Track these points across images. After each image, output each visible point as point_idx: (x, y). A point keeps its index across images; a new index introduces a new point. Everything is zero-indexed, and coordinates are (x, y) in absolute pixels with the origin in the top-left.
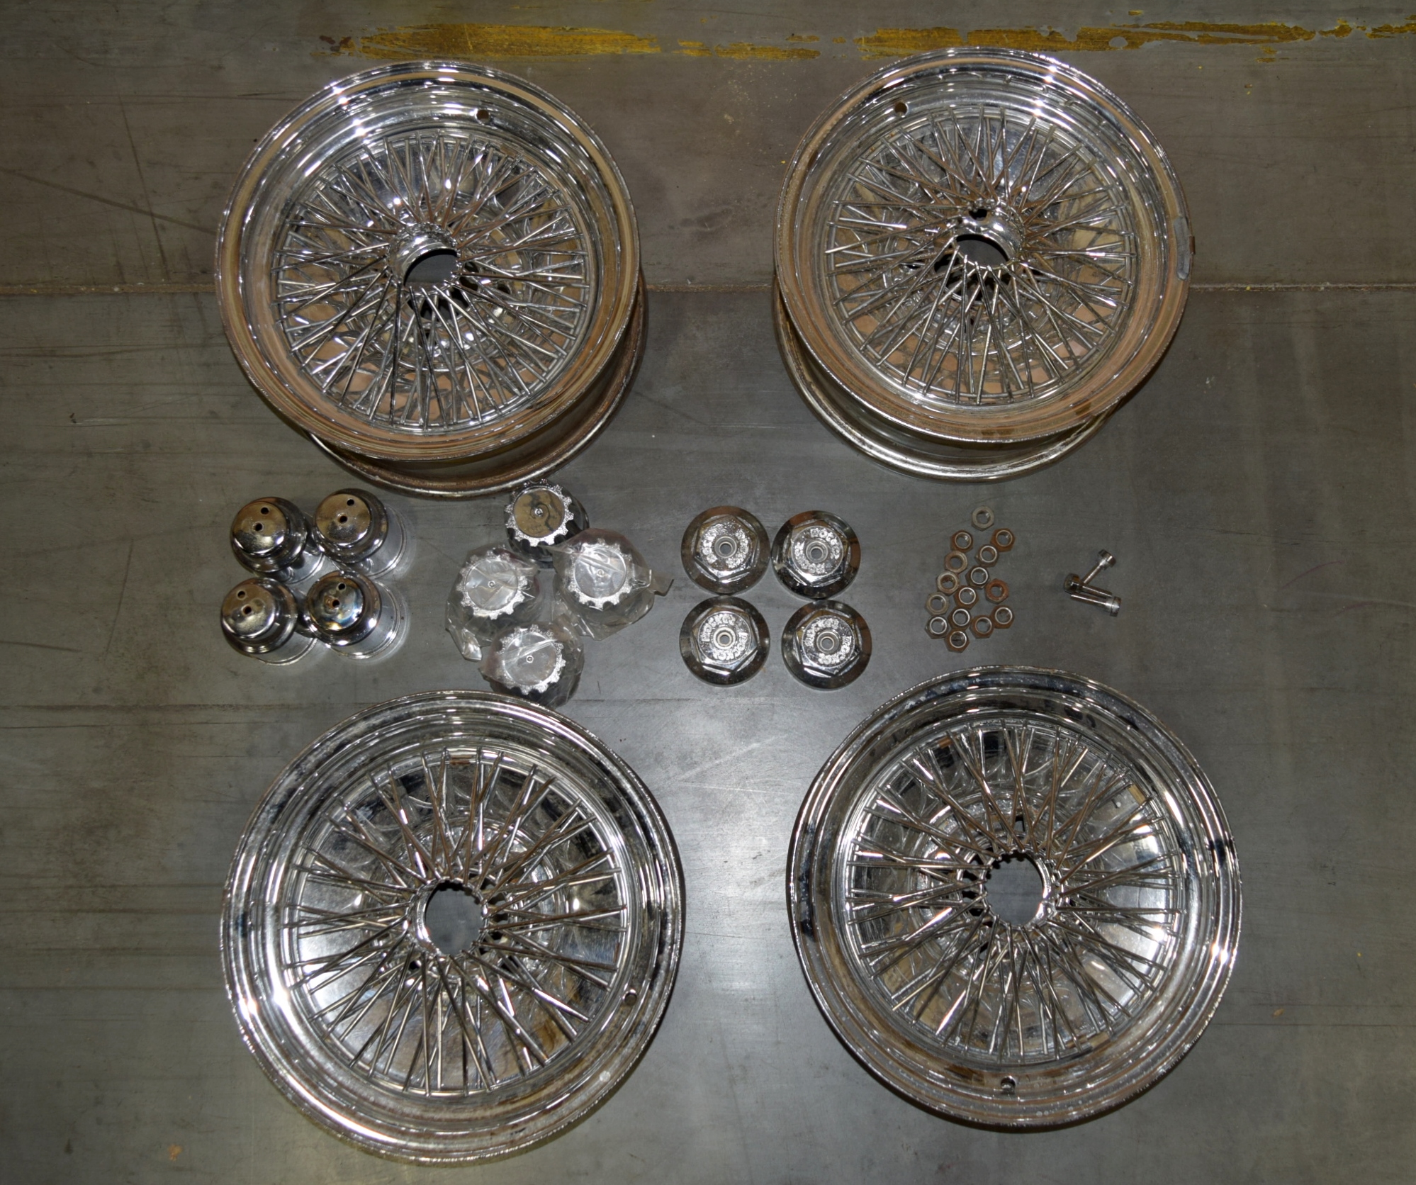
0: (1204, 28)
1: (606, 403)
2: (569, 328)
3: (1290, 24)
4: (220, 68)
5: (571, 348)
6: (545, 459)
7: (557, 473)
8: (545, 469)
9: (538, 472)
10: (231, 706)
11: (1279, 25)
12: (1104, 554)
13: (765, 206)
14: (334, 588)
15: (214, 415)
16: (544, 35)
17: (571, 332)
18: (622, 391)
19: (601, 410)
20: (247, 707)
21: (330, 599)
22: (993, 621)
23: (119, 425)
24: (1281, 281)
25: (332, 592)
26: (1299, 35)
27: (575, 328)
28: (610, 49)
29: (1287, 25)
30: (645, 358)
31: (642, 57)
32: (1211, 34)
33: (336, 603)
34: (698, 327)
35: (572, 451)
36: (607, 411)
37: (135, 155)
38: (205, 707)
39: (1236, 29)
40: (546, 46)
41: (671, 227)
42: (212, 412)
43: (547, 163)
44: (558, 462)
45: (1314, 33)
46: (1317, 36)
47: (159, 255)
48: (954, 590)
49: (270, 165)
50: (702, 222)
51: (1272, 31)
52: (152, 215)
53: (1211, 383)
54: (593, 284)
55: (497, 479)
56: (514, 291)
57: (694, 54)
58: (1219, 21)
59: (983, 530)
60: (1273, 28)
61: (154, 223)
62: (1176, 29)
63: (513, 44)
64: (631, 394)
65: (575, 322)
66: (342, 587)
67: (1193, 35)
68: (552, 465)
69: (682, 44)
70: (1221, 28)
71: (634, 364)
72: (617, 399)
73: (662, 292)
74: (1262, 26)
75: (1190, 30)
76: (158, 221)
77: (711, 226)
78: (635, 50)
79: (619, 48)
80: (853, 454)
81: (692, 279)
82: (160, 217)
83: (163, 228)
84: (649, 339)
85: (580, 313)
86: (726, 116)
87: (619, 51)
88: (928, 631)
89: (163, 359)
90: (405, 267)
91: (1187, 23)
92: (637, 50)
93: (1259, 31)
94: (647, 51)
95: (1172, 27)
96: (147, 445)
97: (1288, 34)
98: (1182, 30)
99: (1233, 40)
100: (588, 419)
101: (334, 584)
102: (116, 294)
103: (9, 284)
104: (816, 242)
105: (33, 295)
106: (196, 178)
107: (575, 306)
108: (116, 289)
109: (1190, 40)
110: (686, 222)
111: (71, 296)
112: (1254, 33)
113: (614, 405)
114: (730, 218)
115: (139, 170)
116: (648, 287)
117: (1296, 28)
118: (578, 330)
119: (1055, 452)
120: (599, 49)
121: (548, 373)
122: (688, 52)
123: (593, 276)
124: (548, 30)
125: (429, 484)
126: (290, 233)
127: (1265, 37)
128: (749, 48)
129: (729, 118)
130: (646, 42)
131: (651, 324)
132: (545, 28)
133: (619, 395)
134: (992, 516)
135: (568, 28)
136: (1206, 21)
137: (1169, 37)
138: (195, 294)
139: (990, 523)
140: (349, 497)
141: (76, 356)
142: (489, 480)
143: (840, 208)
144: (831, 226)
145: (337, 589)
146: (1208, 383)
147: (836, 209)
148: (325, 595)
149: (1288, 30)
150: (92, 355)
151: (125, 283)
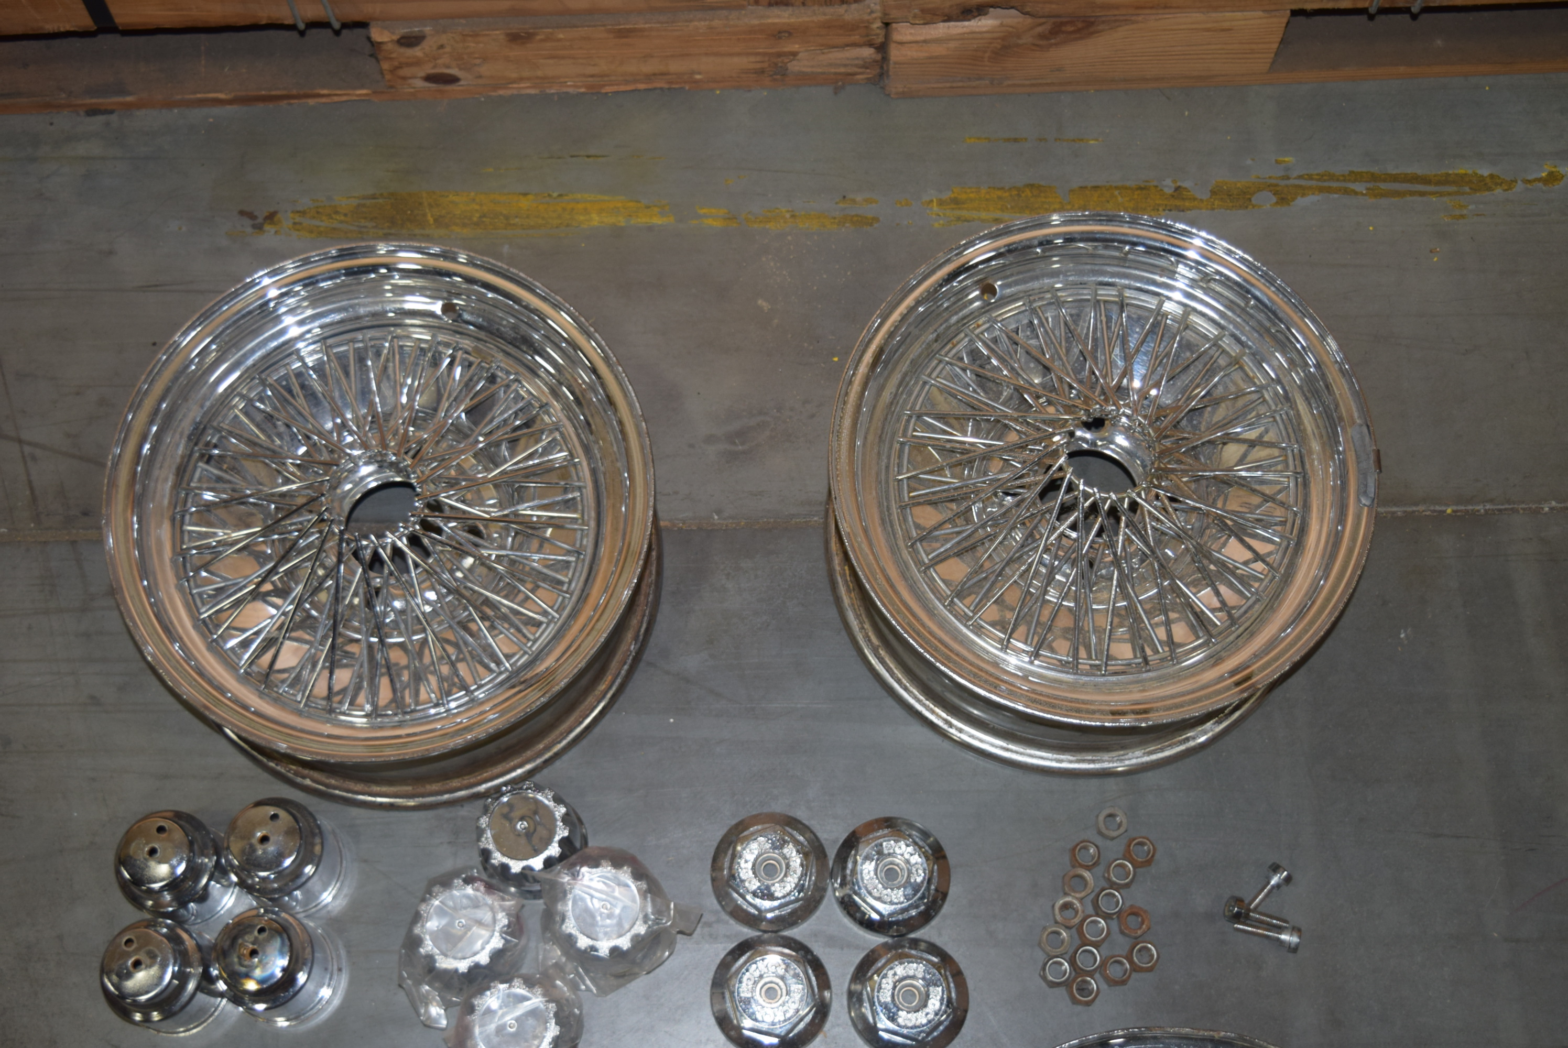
0: (1374, 178)
1: (609, 678)
2: (561, 583)
3: (1485, 172)
4: (111, 253)
5: (564, 609)
6: (529, 753)
7: (545, 772)
8: (528, 767)
9: (519, 771)
11: (1470, 172)
12: (1276, 869)
13: (813, 416)
14: (251, 932)
15: (94, 700)
16: (525, 203)
17: (565, 588)
18: (629, 661)
19: (602, 687)
21: (246, 948)
22: (1131, 962)
24: (1491, 501)
25: (249, 938)
26: (1496, 184)
27: (570, 583)
28: (610, 220)
29: (1480, 172)
30: (659, 617)
31: (650, 228)
32: (1383, 186)
33: (254, 953)
34: (728, 575)
35: (564, 743)
36: (610, 688)
39: (1415, 179)
40: (528, 217)
41: (691, 446)
42: (92, 697)
43: (533, 370)
44: (547, 756)
45: (1516, 181)
46: (1519, 186)
47: (28, 492)
48: (1077, 920)
49: (175, 379)
50: (731, 438)
51: (1460, 180)
52: (20, 441)
53: (1406, 636)
54: (593, 524)
55: (466, 780)
56: (489, 536)
57: (717, 224)
58: (1392, 170)
59: (1113, 839)
60: (1463, 176)
61: (22, 452)
62: (1338, 180)
63: (484, 216)
64: (642, 665)
65: (570, 575)
66: (261, 930)
67: (1360, 187)
68: (539, 761)
69: (701, 213)
70: (1395, 178)
71: (644, 626)
72: (623, 672)
73: (680, 529)
74: (1448, 175)
75: (1355, 181)
76: (27, 449)
77: (742, 444)
78: (642, 220)
79: (621, 219)
80: (937, 739)
81: (718, 512)
82: (30, 444)
83: (34, 458)
84: (663, 593)
85: (576, 562)
86: (760, 302)
87: (621, 221)
88: (1044, 978)
89: (30, 628)
90: (347, 506)
91: (1352, 172)
92: (644, 220)
93: (1445, 180)
94: (657, 221)
95: (1332, 177)
97: (1482, 184)
98: (1344, 181)
99: (1412, 193)
100: (585, 699)
101: (252, 927)
104: (884, 464)
106: (78, 394)
107: (568, 553)
109: (1356, 193)
110: (710, 439)
112: (1439, 183)
113: (619, 681)
114: (767, 433)
115: (5, 385)
116: (662, 524)
117: (1492, 176)
118: (573, 585)
119: (1205, 733)
120: (596, 220)
121: (535, 641)
122: (710, 222)
123: (593, 514)
124: (530, 197)
125: (376, 789)
126: (200, 464)
127: (1453, 189)
128: (788, 215)
129: (764, 304)
131: (667, 573)
132: (525, 194)
133: (626, 667)
134: (1125, 821)
135: (555, 195)
136: (1375, 169)
137: (1329, 190)
138: (73, 543)
139: (1122, 830)
140: (272, 811)
142: (455, 783)
143: (913, 420)
144: (902, 444)
145: (256, 933)
146: (1402, 636)
147: (908, 421)
148: (240, 941)
149: (1482, 179)
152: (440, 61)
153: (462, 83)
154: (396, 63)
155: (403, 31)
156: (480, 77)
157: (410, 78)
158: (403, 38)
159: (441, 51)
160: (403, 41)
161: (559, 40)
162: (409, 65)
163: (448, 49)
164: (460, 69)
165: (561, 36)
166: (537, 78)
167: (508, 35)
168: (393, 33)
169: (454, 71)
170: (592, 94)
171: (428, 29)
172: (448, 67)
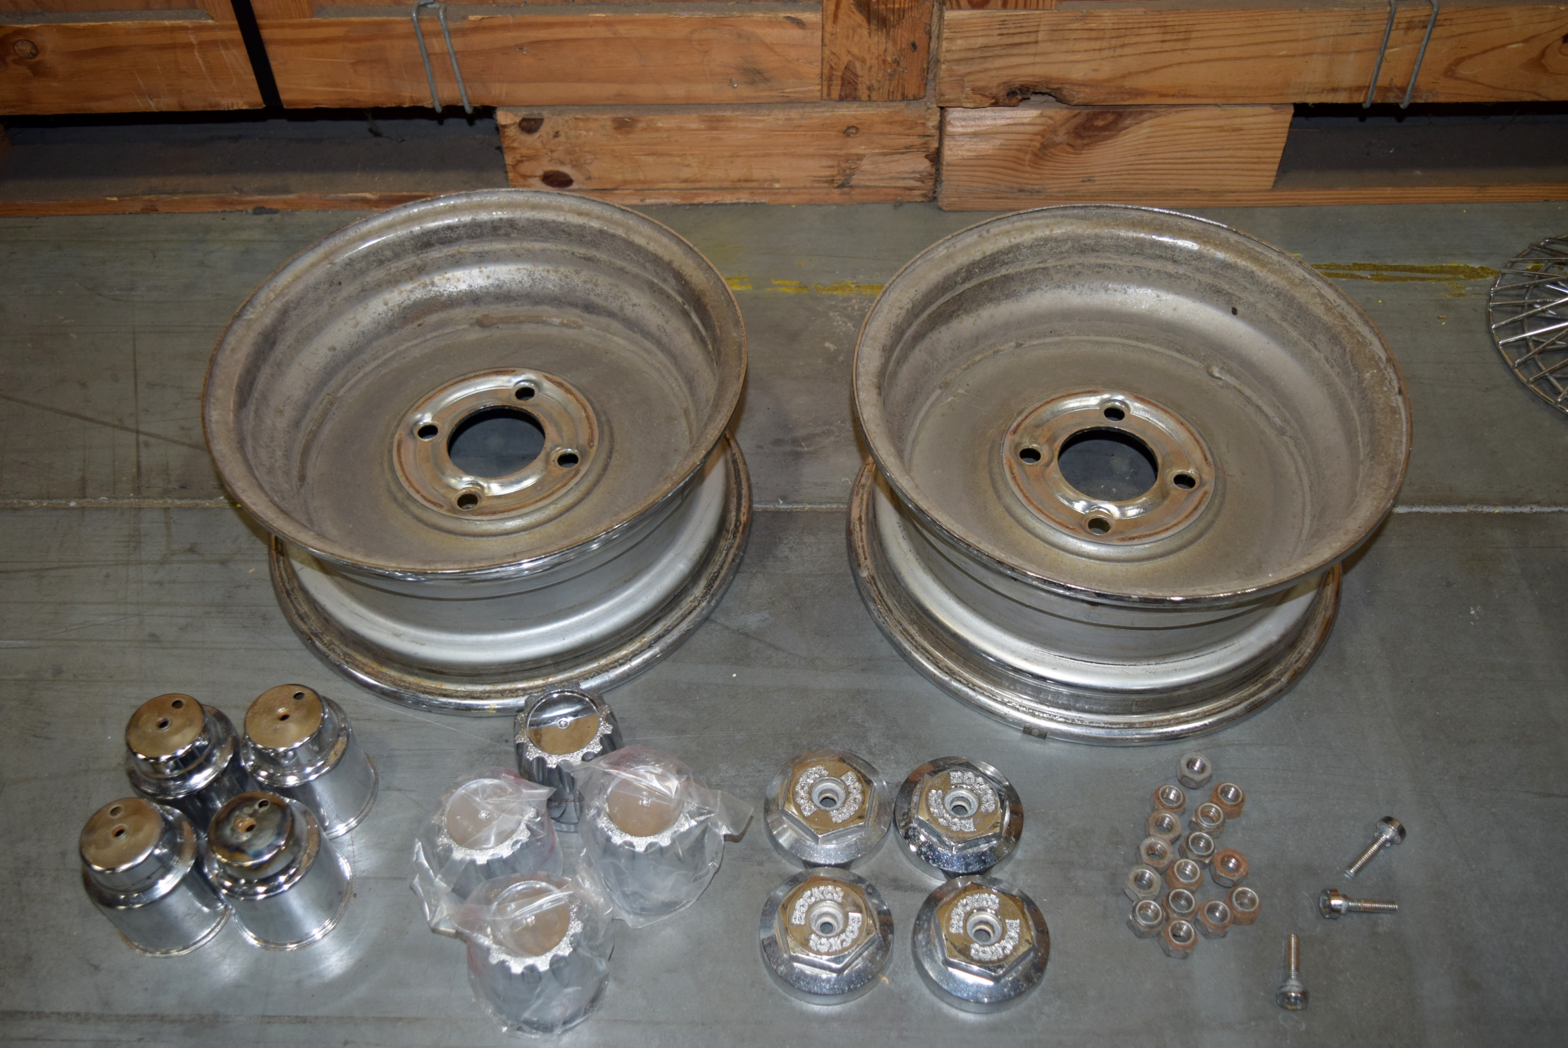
0: (1376, 268)
3: (1476, 265)
10: (78, 1015)
11: (1462, 265)
14: (251, 806)
15: (154, 638)
20: (101, 1018)
22: (1231, 906)
23: (30, 648)
24: (1538, 503)
25: (248, 811)
26: (1488, 274)
29: (1471, 265)
32: (1385, 273)
33: (250, 827)
37: (136, 378)
38: (40, 1015)
39: (1412, 269)
41: (760, 447)
42: (153, 635)
47: (134, 470)
48: (1166, 863)
50: (797, 442)
51: (1455, 270)
52: (138, 432)
53: (1477, 612)
57: (790, 291)
58: (1390, 262)
60: (1456, 268)
61: (137, 440)
62: (1344, 269)
66: (263, 804)
67: (1364, 274)
69: (776, 283)
70: (1395, 269)
74: (1442, 267)
75: (1360, 270)
76: (142, 438)
77: (808, 446)
81: (784, 498)
82: (146, 434)
83: (147, 445)
86: (827, 344)
89: (107, 576)
91: (1355, 264)
93: (1441, 270)
94: (737, 288)
95: (1339, 267)
96: (58, 671)
97: (1474, 273)
98: (1350, 269)
99: (1412, 279)
101: (254, 801)
102: (73, 508)
108: (73, 504)
109: (1362, 278)
110: (778, 442)
111: (15, 510)
112: (1434, 272)
114: (832, 439)
115: (136, 391)
117: (1482, 268)
122: (783, 289)
127: (1450, 276)
128: (853, 286)
129: (831, 346)
130: (736, 281)
136: (1377, 262)
137: (1337, 275)
138: (167, 510)
145: (256, 806)
146: (1473, 612)
148: (237, 813)
149: (1473, 269)
150: (22, 571)
151: (86, 497)
152: (555, 155)
153: (574, 186)
154: (518, 157)
155: (524, 113)
156: (589, 178)
157: (530, 177)
158: (524, 120)
159: (557, 140)
160: (524, 124)
161: (658, 130)
162: (530, 158)
163: (562, 139)
164: (574, 166)
165: (660, 124)
166: (639, 181)
167: (615, 120)
168: (516, 115)
169: (567, 170)
170: (685, 205)
171: (545, 114)
172: (562, 163)
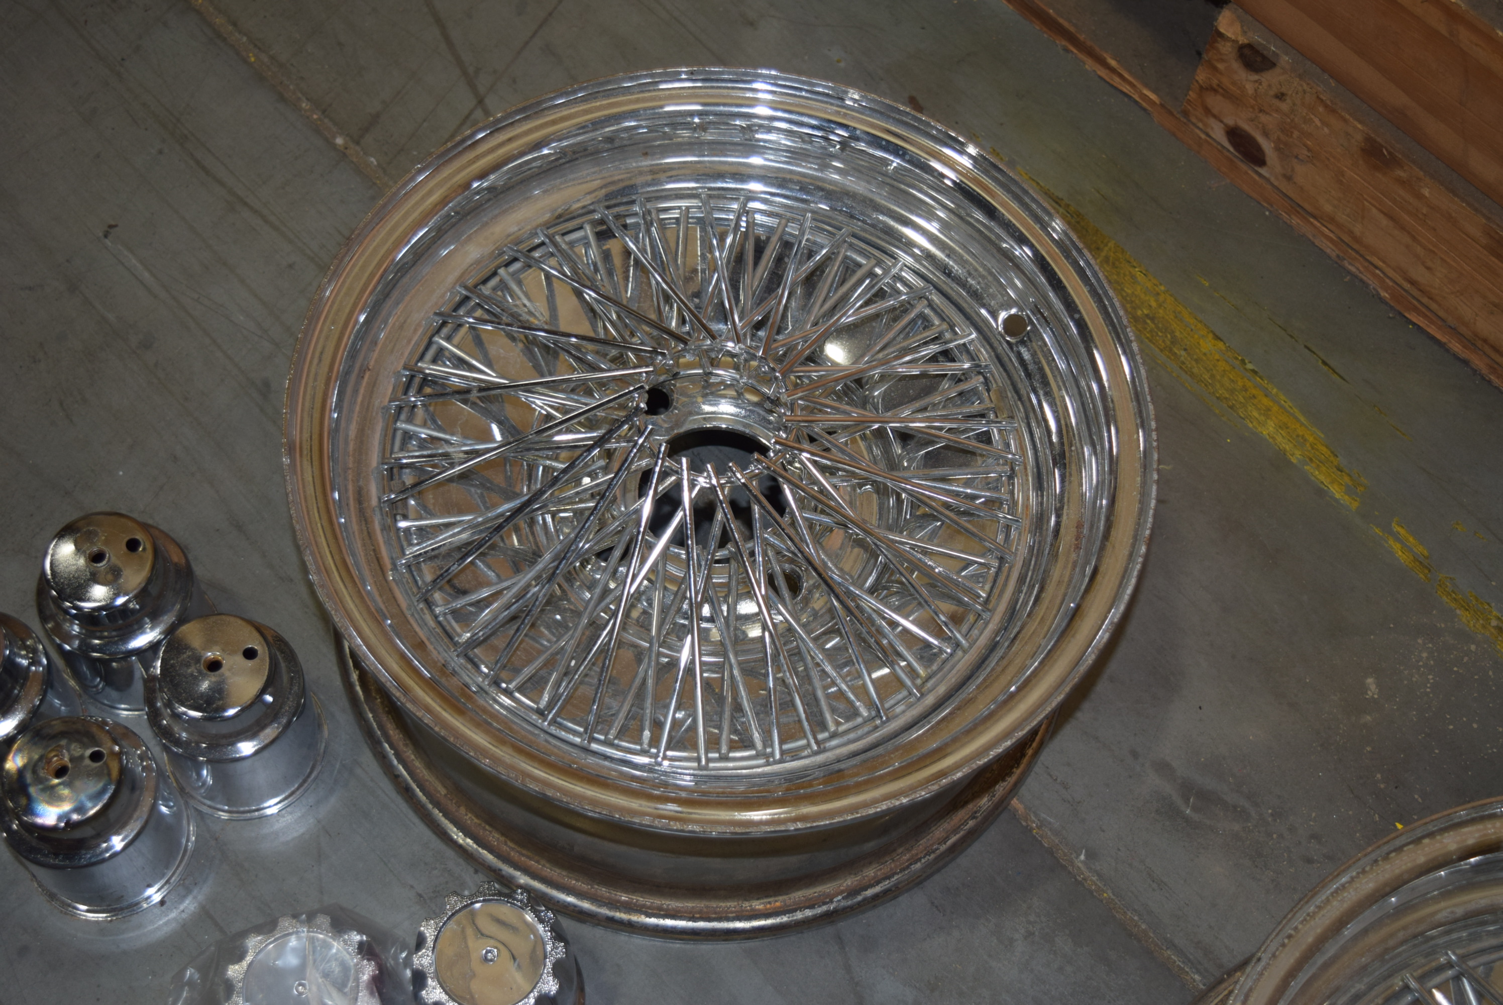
1: (778, 902)
2: (823, 726)
4: (751, 24)
5: (796, 758)
6: (603, 891)
7: (599, 932)
8: (586, 905)
9: (570, 899)
13: (1309, 861)
14: (85, 746)
16: (1208, 345)
17: (820, 736)
18: (819, 910)
19: (758, 905)
21: (60, 755)
23: (148, 289)
25: (76, 750)
27: (834, 736)
28: (1283, 442)
30: (904, 899)
31: (1321, 492)
33: (61, 772)
34: (1030, 934)
35: (653, 921)
36: (767, 916)
37: (541, 26)
40: (1197, 361)
41: (1135, 754)
42: (267, 384)
44: (619, 915)
50: (1187, 789)
52: (481, 102)
54: (930, 700)
55: (508, 847)
56: (806, 601)
57: (1401, 556)
61: (471, 112)
63: (1152, 319)
64: (829, 930)
65: (841, 729)
66: (96, 757)
68: (605, 911)
69: (1396, 528)
71: (877, 889)
72: (799, 915)
73: (1028, 830)
76: (478, 114)
77: (1195, 809)
78: (1321, 476)
79: (1298, 453)
81: (1092, 855)
84: (937, 877)
85: (866, 721)
86: (1370, 681)
87: (1296, 457)
89: (291, 266)
92: (1322, 478)
94: (1337, 492)
96: (146, 344)
100: (726, 898)
101: (94, 741)
102: (334, 147)
103: (235, 24)
105: (245, 61)
107: (870, 704)
108: (339, 141)
110: (1163, 768)
111: (282, 98)
113: (785, 919)
114: (1237, 827)
115: (527, 43)
116: (1015, 802)
118: (834, 743)
120: (1268, 429)
121: (724, 758)
122: (1396, 547)
123: (942, 690)
124: (1220, 345)
125: (410, 754)
126: (588, 228)
128: (1494, 623)
129: (1373, 687)
130: (1347, 479)
131: (963, 861)
132: (1217, 338)
133: (808, 913)
135: (1250, 366)
141: (203, 168)
142: (494, 838)
143: (1450, 973)
144: (1406, 988)
145: (89, 752)
147: (1440, 969)
148: (63, 742)
150: (221, 183)
151: (358, 143)
152: (1263, 118)
153: (1263, 171)
154: (1215, 82)
155: (1256, 38)
156: (1289, 178)
157: (1215, 116)
158: (1250, 46)
159: (1276, 102)
160: (1247, 51)
161: (1420, 196)
162: (1227, 95)
163: (1285, 106)
164: (1277, 149)
165: (1426, 192)
166: (1351, 233)
167: (1368, 139)
168: (1244, 33)
169: (1267, 146)
170: (1392, 307)
171: (1285, 60)
172: (1266, 134)
